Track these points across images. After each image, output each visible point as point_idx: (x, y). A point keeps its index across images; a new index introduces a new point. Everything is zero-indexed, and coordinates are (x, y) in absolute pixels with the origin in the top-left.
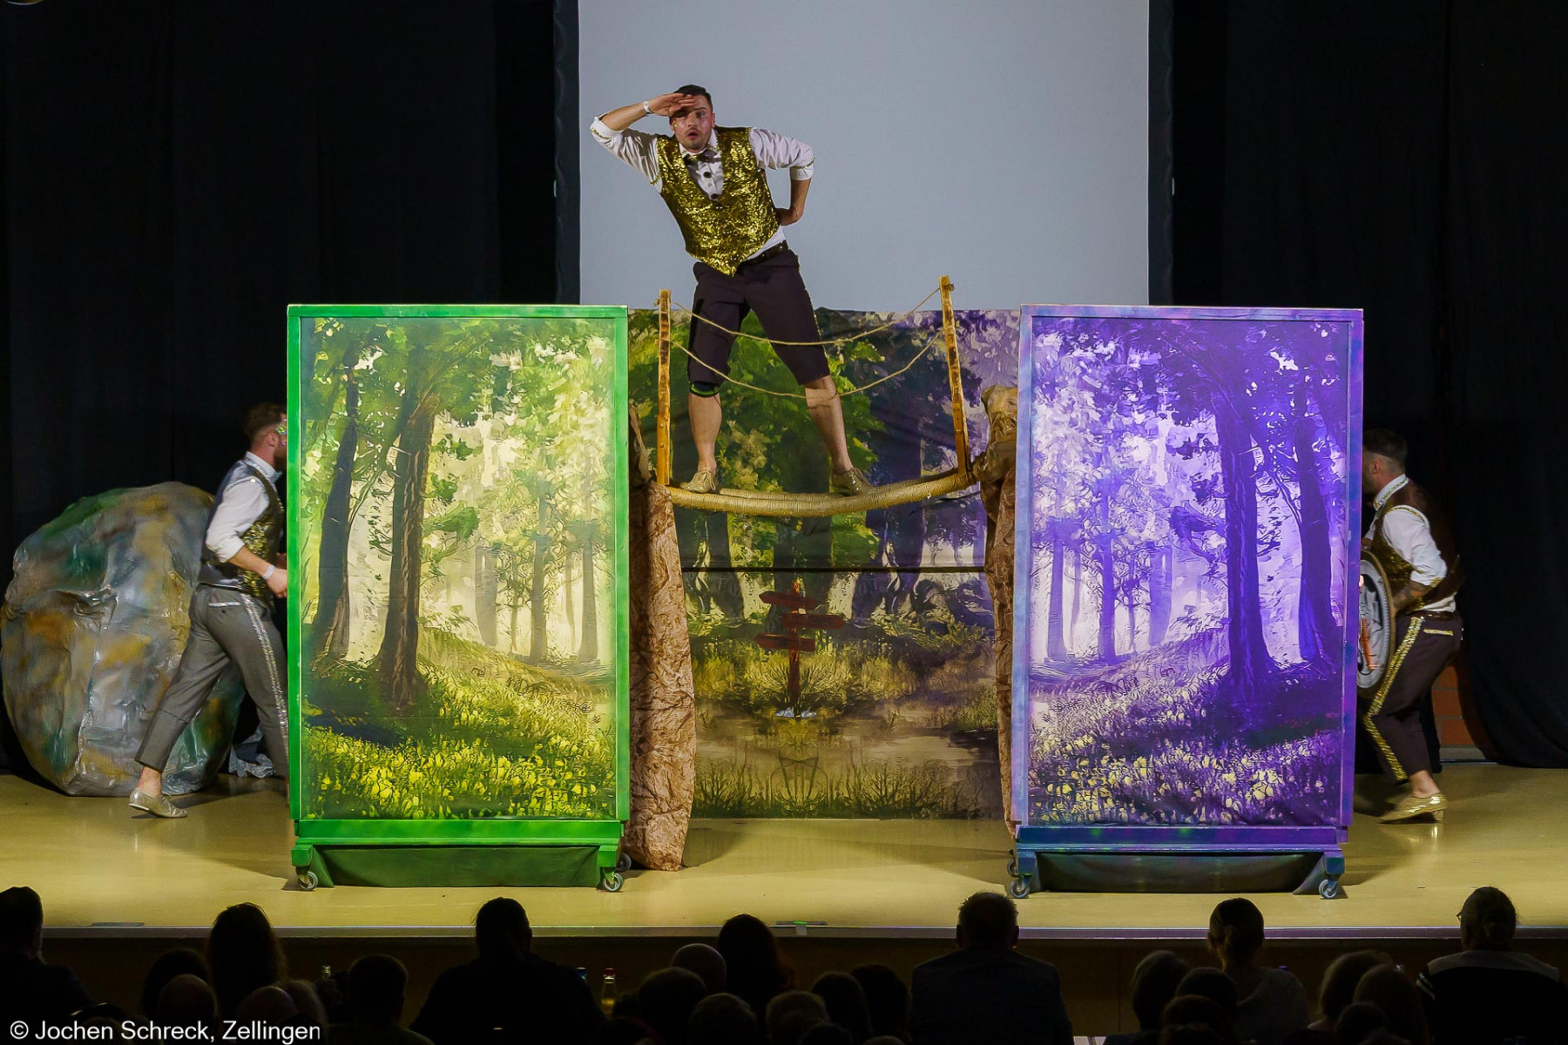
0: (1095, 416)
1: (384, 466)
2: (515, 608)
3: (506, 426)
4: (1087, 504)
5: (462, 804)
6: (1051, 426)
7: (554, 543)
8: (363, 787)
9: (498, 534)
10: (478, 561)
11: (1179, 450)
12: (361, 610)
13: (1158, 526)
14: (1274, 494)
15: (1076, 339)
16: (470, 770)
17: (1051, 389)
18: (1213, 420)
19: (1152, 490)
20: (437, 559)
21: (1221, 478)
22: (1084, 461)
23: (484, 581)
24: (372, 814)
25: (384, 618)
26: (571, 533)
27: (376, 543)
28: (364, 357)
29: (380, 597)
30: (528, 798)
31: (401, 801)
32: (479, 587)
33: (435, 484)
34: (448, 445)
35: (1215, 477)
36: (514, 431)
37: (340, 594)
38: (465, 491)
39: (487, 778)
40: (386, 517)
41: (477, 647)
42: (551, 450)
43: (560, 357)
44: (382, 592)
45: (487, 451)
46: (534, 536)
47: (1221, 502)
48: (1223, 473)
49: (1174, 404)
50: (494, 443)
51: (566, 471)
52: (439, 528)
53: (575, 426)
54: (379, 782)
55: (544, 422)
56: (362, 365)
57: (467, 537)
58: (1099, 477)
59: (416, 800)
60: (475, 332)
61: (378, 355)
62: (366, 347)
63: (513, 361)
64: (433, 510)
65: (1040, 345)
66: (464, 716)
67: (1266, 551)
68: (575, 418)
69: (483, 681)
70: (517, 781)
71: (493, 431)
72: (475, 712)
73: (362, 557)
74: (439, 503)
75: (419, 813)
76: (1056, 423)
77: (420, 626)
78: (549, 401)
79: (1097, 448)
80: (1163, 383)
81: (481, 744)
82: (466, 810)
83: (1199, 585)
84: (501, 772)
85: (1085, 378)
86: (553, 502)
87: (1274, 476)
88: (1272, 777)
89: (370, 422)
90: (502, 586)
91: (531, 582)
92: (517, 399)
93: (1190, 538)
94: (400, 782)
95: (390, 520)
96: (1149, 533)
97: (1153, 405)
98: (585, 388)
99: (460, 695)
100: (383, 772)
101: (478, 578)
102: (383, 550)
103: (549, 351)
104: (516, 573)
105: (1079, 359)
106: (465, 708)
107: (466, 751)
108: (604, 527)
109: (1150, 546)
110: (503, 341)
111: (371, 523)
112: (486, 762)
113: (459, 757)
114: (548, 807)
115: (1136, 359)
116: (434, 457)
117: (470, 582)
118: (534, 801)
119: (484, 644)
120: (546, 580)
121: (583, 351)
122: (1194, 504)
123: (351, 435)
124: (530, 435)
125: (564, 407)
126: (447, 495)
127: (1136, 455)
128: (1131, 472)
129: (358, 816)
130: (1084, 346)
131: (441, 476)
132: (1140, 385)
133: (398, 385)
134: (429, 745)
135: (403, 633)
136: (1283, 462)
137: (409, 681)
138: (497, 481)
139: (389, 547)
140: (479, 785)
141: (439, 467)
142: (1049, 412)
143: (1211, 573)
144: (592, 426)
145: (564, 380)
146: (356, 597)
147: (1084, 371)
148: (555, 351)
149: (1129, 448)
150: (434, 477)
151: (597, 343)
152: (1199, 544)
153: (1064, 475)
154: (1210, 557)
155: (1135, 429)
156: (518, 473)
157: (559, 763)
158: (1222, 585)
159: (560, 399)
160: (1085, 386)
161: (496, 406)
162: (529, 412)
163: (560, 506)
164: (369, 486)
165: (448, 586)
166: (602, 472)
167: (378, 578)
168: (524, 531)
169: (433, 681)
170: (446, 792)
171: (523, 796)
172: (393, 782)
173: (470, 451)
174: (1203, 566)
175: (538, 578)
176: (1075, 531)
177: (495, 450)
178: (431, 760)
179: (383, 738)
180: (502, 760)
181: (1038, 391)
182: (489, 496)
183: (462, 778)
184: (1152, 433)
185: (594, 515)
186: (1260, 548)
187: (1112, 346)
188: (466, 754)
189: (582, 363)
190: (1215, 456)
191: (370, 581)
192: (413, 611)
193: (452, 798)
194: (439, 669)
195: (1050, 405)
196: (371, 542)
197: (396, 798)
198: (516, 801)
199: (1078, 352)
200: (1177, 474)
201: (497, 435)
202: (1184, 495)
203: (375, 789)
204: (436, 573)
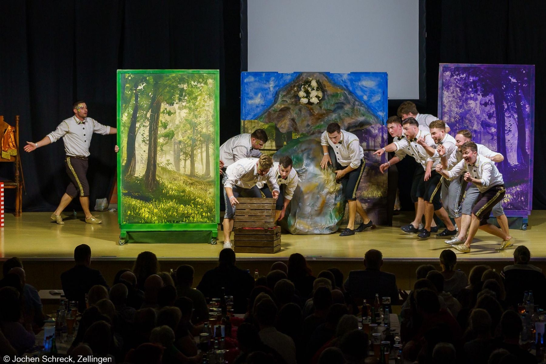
0: (460, 95)
1: (146, 118)
2: (185, 160)
3: (183, 106)
4: (458, 119)
5: (170, 219)
6: (448, 97)
7: (197, 140)
8: (140, 214)
9: (181, 138)
10: (174, 146)
11: (483, 104)
12: (139, 161)
13: (478, 125)
14: (510, 117)
15: (455, 73)
16: (172, 209)
17: (448, 88)
18: (493, 96)
19: (476, 115)
20: (162, 146)
21: (495, 112)
22: (457, 107)
23: (176, 152)
24: (143, 222)
25: (146, 163)
26: (202, 138)
27: (144, 141)
28: (140, 86)
29: (145, 157)
30: (189, 217)
31: (151, 218)
32: (175, 154)
33: (162, 123)
34: (165, 112)
35: (493, 112)
36: (185, 107)
37: (133, 156)
38: (170, 125)
39: (177, 211)
40: (147, 133)
41: (174, 172)
42: (196, 113)
43: (199, 85)
44: (146, 156)
45: (177, 113)
46: (191, 139)
47: (495, 119)
48: (496, 111)
49: (482, 92)
50: (179, 111)
51: (201, 119)
52: (163, 136)
53: (204, 106)
54: (145, 213)
55: (194, 104)
56: (139, 88)
57: (171, 139)
58: (461, 112)
59: (156, 218)
60: (174, 78)
61: (144, 85)
62: (141, 82)
63: (185, 86)
64: (161, 131)
65: (445, 75)
66: (170, 192)
67: (508, 133)
68: (203, 103)
69: (176, 182)
70: (186, 212)
71: (179, 107)
72: (174, 191)
73: (139, 145)
74: (163, 129)
75: (157, 222)
76: (449, 97)
77: (157, 166)
78: (196, 98)
79: (461, 104)
80: (479, 85)
81: (175, 201)
82: (171, 220)
83: (489, 142)
84: (181, 209)
85: (457, 84)
86: (197, 128)
87: (510, 112)
88: (509, 196)
89: (142, 105)
90: (182, 153)
91: (190, 152)
92: (186, 98)
93: (486, 129)
94: (151, 212)
95: (148, 134)
96: (475, 127)
97: (476, 92)
98: (206, 94)
99: (169, 186)
100: (146, 209)
101: (174, 151)
102: (146, 143)
103: (196, 83)
104: (186, 150)
105: (456, 79)
106: (171, 190)
107: (171, 203)
108: (212, 136)
109: (475, 131)
110: (182, 80)
111: (142, 135)
112: (177, 206)
113: (168, 205)
114: (195, 220)
115: (471, 79)
116: (161, 115)
117: (172, 153)
118: (191, 218)
119: (176, 171)
120: (195, 152)
121: (206, 83)
122: (487, 119)
123: (136, 109)
124: (190, 108)
125: (200, 100)
126: (165, 127)
127: (471, 105)
128: (470, 110)
129: (139, 223)
130: (457, 75)
131: (163, 121)
132: (473, 86)
133: (150, 94)
134: (160, 201)
135: (152, 167)
136: (512, 107)
137: (154, 182)
138: (180, 122)
139: (148, 142)
140: (175, 213)
141: (163, 118)
142: (447, 94)
143: (492, 139)
144: (208, 106)
145: (200, 92)
146: (138, 157)
147: (457, 82)
148: (198, 83)
149: (470, 104)
150: (161, 121)
151: (210, 81)
152: (489, 131)
153: (451, 111)
154: (492, 134)
155: (471, 98)
156: (186, 120)
157: (199, 206)
158: (495, 142)
159: (199, 98)
160: (457, 86)
161: (180, 100)
162: (190, 102)
163: (199, 130)
164: (142, 124)
165: (166, 154)
166: (212, 120)
167: (144, 151)
168: (188, 137)
169: (161, 182)
170: (165, 215)
171: (188, 216)
172: (149, 212)
173: (172, 113)
174: (490, 137)
175: (192, 151)
176: (454, 127)
177: (179, 113)
178: (160, 206)
179: (146, 199)
180: (182, 206)
181: (444, 88)
182: (178, 127)
183: (169, 211)
184: (476, 100)
185: (209, 132)
186: (506, 132)
187: (465, 75)
188: (171, 204)
189: (206, 87)
190: (493, 106)
191: (142, 152)
192: (155, 161)
193: (167, 217)
194: (163, 179)
195: (447, 92)
196: (142, 141)
197: (150, 217)
198: (186, 218)
199: (455, 77)
200: (483, 111)
201: (180, 108)
202: (485, 117)
203: (144, 215)
204: (162, 150)
